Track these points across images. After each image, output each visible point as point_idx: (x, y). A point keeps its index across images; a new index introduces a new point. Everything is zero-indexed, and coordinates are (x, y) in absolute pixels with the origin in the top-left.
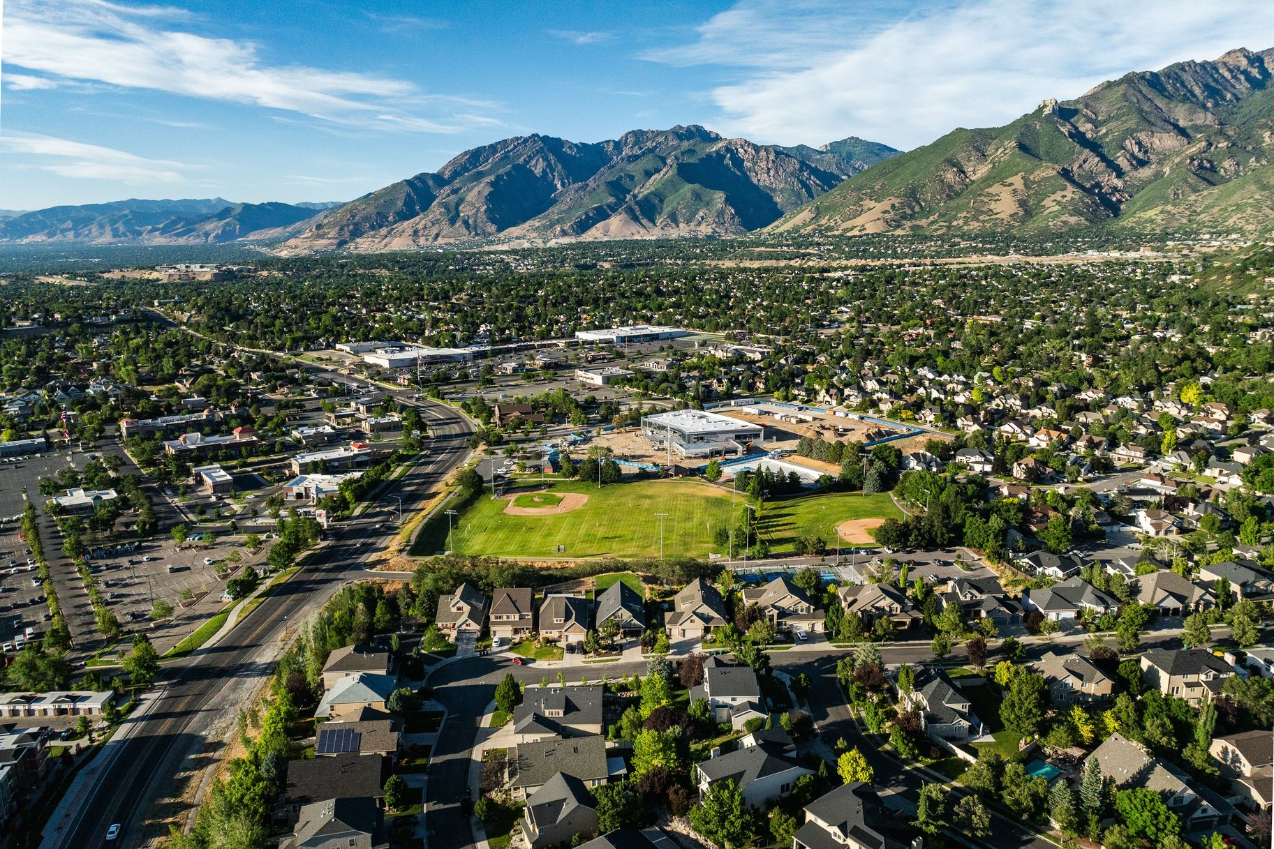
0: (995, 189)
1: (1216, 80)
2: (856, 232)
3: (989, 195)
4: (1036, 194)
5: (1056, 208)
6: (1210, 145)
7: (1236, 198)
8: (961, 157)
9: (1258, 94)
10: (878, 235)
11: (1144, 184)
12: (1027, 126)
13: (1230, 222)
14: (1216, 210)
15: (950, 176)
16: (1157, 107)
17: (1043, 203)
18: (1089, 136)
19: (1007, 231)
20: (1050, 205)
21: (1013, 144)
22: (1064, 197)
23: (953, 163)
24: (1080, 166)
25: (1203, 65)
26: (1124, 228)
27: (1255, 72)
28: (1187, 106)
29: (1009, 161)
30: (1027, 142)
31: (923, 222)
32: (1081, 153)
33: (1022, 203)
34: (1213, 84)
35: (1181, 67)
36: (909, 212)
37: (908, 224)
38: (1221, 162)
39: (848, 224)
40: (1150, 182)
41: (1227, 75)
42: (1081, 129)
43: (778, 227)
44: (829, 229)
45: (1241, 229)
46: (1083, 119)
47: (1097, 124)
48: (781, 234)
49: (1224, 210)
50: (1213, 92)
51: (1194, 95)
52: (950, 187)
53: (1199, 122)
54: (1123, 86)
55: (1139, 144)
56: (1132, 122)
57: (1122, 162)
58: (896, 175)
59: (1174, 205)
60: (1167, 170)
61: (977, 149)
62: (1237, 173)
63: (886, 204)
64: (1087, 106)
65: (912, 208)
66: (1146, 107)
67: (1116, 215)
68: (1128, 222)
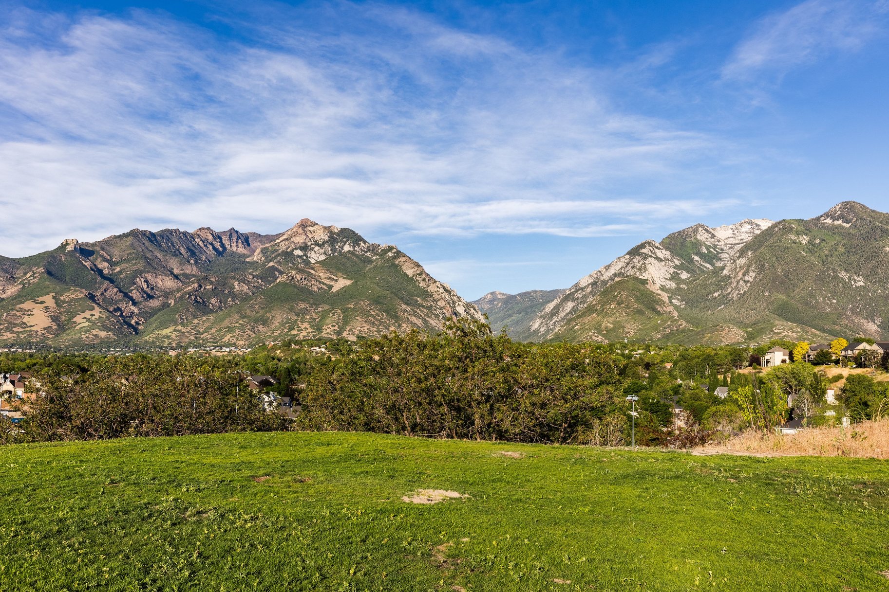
0: (27, 305)
1: (194, 246)
3: (21, 310)
4: (68, 312)
5: (87, 324)
6: (200, 286)
7: (226, 323)
9: (221, 260)
11: (155, 311)
12: (53, 258)
13: (226, 339)
14: (213, 331)
16: (157, 257)
17: (74, 320)
18: (106, 272)
19: (42, 341)
20: (81, 321)
21: (41, 270)
22: (92, 315)
24: (102, 294)
25: (185, 234)
26: (146, 342)
27: (218, 245)
28: (178, 259)
29: (38, 284)
30: (53, 269)
32: (102, 284)
33: (55, 319)
34: (192, 248)
35: (170, 232)
38: (209, 299)
40: (160, 310)
41: (200, 243)
42: (100, 266)
45: (235, 343)
46: (100, 259)
47: (112, 264)
49: (220, 330)
50: (193, 254)
51: (181, 254)
53: (188, 272)
54: (131, 239)
55: (146, 281)
56: (140, 266)
57: (135, 294)
59: (183, 326)
60: (172, 302)
61: (6, 272)
64: (103, 249)
66: (149, 255)
67: (137, 333)
68: (150, 338)
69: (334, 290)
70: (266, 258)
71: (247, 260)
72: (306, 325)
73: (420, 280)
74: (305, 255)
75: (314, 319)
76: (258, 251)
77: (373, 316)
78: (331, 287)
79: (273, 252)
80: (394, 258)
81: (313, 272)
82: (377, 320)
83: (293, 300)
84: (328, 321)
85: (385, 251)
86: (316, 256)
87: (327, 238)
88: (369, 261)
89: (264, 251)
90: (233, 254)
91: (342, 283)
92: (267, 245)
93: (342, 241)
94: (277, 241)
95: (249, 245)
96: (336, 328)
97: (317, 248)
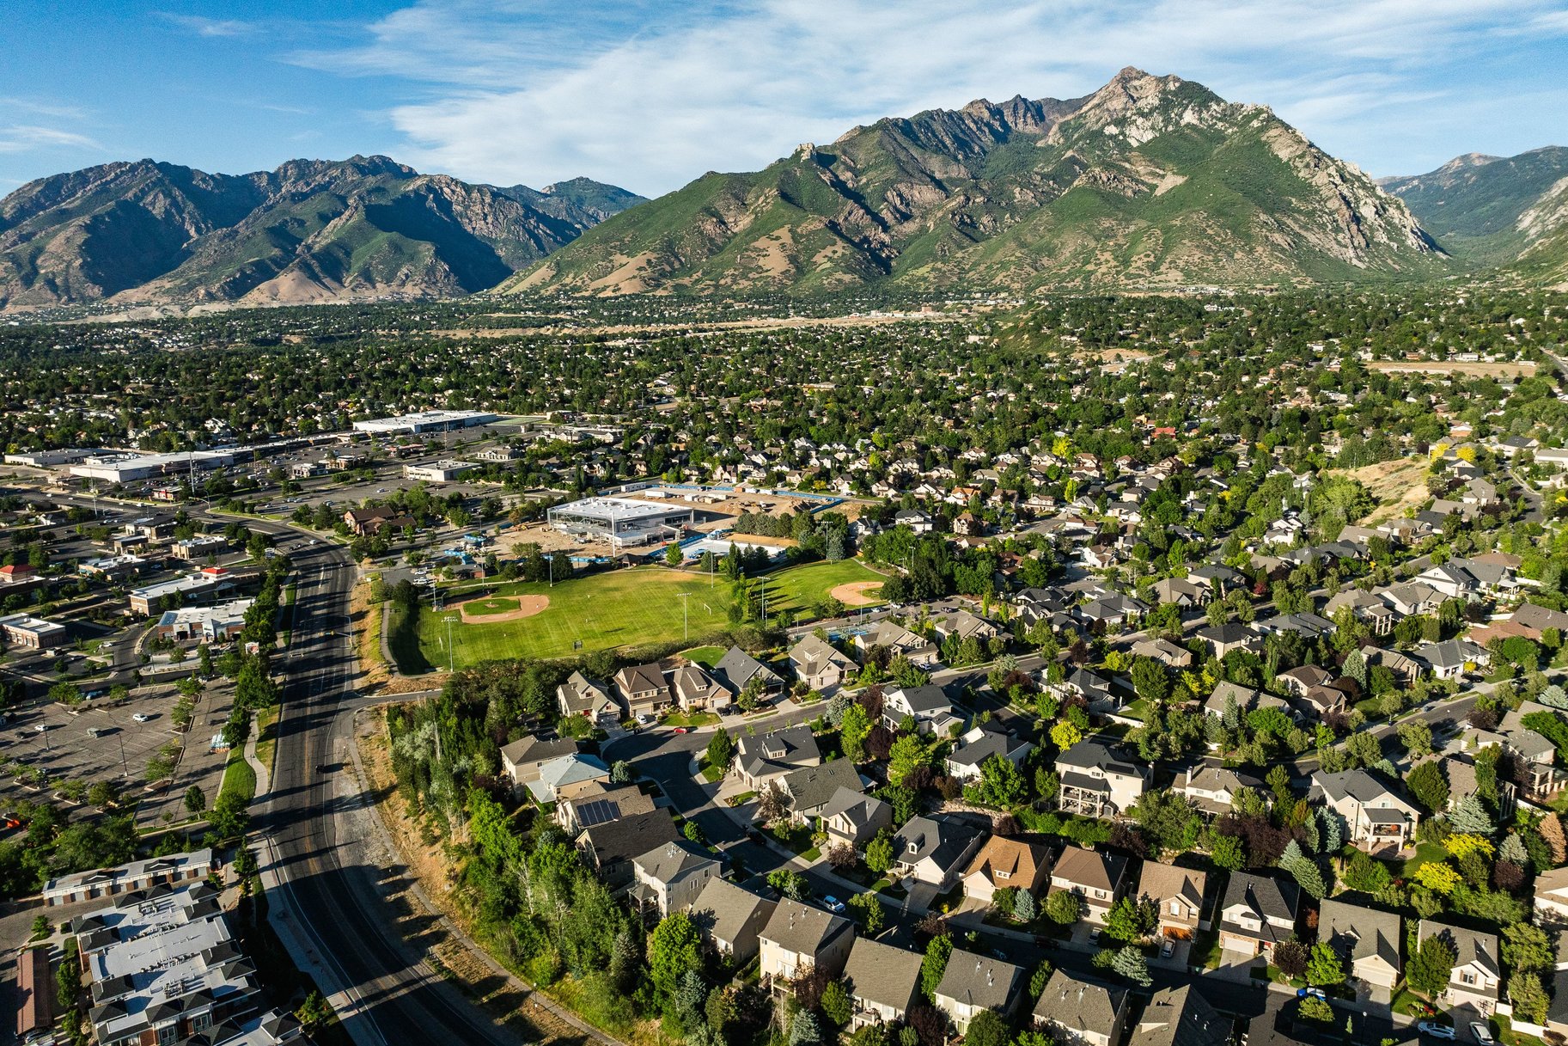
0: (762, 243)
1: (963, 131)
2: (609, 293)
3: (756, 249)
4: (806, 249)
5: (829, 265)
6: (968, 199)
7: (999, 255)
8: (719, 205)
9: (1002, 147)
10: (637, 296)
11: (910, 239)
12: (787, 172)
13: (997, 280)
14: (982, 267)
15: (709, 227)
16: (913, 157)
17: (814, 259)
18: (850, 185)
19: (781, 290)
20: (822, 260)
21: (774, 192)
22: (835, 252)
23: (711, 212)
24: (846, 219)
25: (950, 114)
26: (899, 287)
27: (997, 125)
28: (940, 157)
29: (772, 212)
30: (788, 190)
31: (686, 281)
32: (845, 204)
33: (793, 259)
34: (961, 135)
35: (931, 115)
36: (668, 269)
37: (669, 283)
38: (980, 216)
39: (599, 283)
40: (917, 237)
41: (972, 125)
42: (842, 178)
43: (510, 287)
44: (576, 289)
45: (1009, 287)
46: (842, 167)
47: (857, 174)
48: (517, 296)
49: (990, 267)
50: (963, 144)
51: (946, 147)
52: (711, 240)
53: (954, 175)
54: (878, 133)
55: (900, 195)
56: (892, 172)
57: (886, 215)
58: (648, 225)
59: (943, 262)
60: (931, 224)
61: (737, 197)
62: (995, 229)
63: (640, 259)
64: (845, 153)
65: (671, 265)
66: (902, 156)
67: (888, 273)
68: (902, 281)
69: (1159, 192)
70: (1067, 139)
71: (1040, 144)
72: (1107, 255)
73: (1300, 165)
74: (1122, 133)
75: (1120, 246)
76: (1055, 128)
77: (1210, 237)
78: (1153, 187)
79: (1076, 129)
80: (1262, 130)
81: (1127, 165)
82: (1215, 243)
83: (1093, 216)
84: (1140, 248)
85: (1249, 118)
86: (1140, 134)
87: (1156, 102)
88: (1220, 137)
89: (1064, 129)
90: (1021, 137)
91: (1170, 181)
92: (1069, 117)
93: (1180, 104)
94: (1085, 109)
95: (1042, 118)
96: (1152, 259)
97: (1140, 121)
